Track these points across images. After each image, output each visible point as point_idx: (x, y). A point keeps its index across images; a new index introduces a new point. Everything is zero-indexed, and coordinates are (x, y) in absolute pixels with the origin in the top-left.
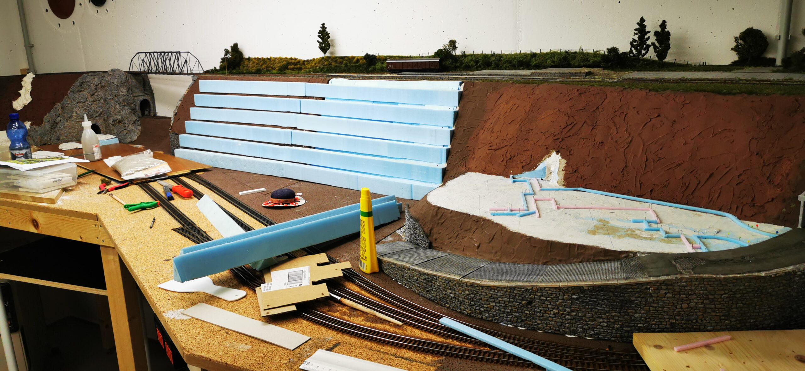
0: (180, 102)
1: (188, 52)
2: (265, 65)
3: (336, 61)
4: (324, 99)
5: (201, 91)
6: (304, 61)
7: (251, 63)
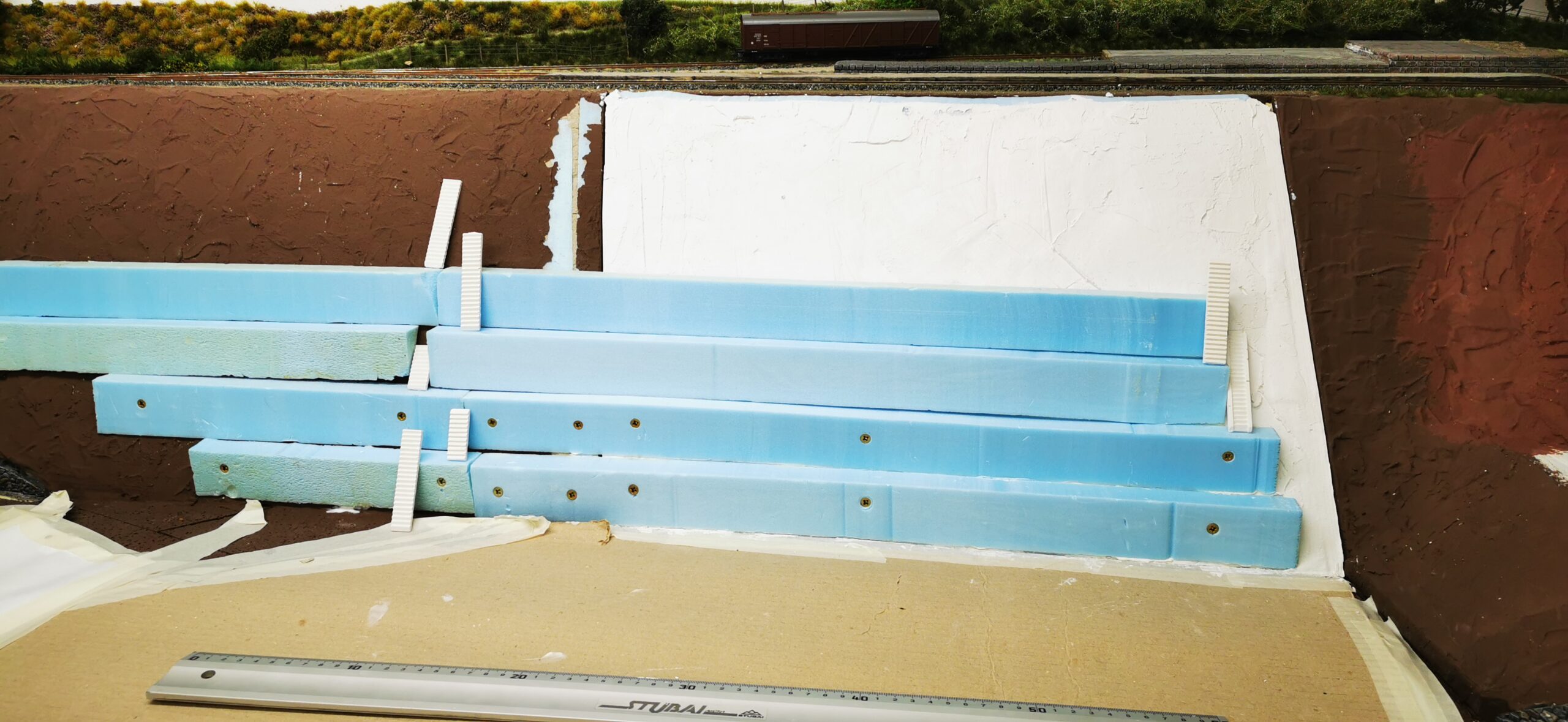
7: (54, 24)
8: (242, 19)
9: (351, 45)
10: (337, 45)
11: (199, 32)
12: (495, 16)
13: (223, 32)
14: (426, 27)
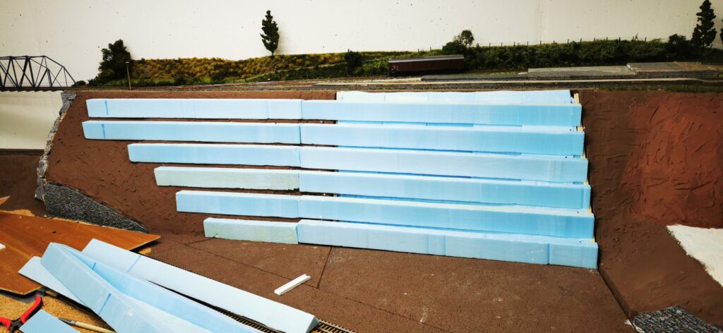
0: (53, 135)
1: (43, 57)
2: (176, 71)
3: (294, 62)
4: (335, 122)
5: (90, 115)
6: (236, 63)
7: (149, 67)
8: (213, 64)
9: (250, 73)
10: (245, 73)
11: (198, 69)
12: (300, 60)
13: (206, 69)
14: (275, 65)
